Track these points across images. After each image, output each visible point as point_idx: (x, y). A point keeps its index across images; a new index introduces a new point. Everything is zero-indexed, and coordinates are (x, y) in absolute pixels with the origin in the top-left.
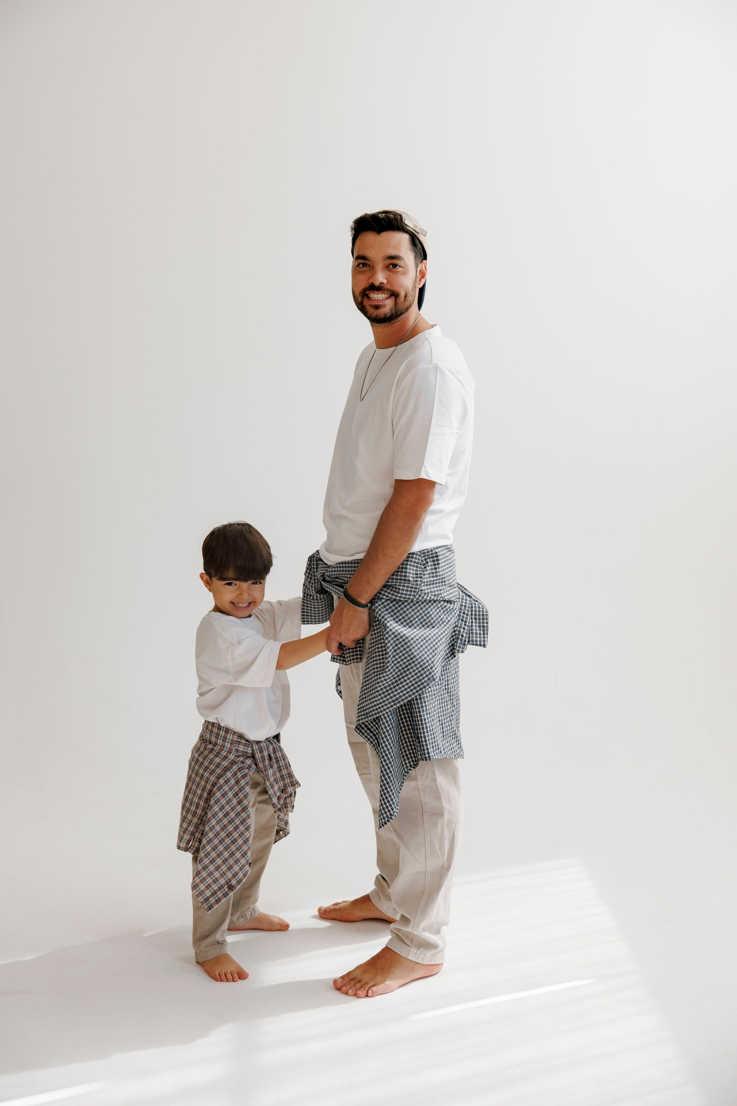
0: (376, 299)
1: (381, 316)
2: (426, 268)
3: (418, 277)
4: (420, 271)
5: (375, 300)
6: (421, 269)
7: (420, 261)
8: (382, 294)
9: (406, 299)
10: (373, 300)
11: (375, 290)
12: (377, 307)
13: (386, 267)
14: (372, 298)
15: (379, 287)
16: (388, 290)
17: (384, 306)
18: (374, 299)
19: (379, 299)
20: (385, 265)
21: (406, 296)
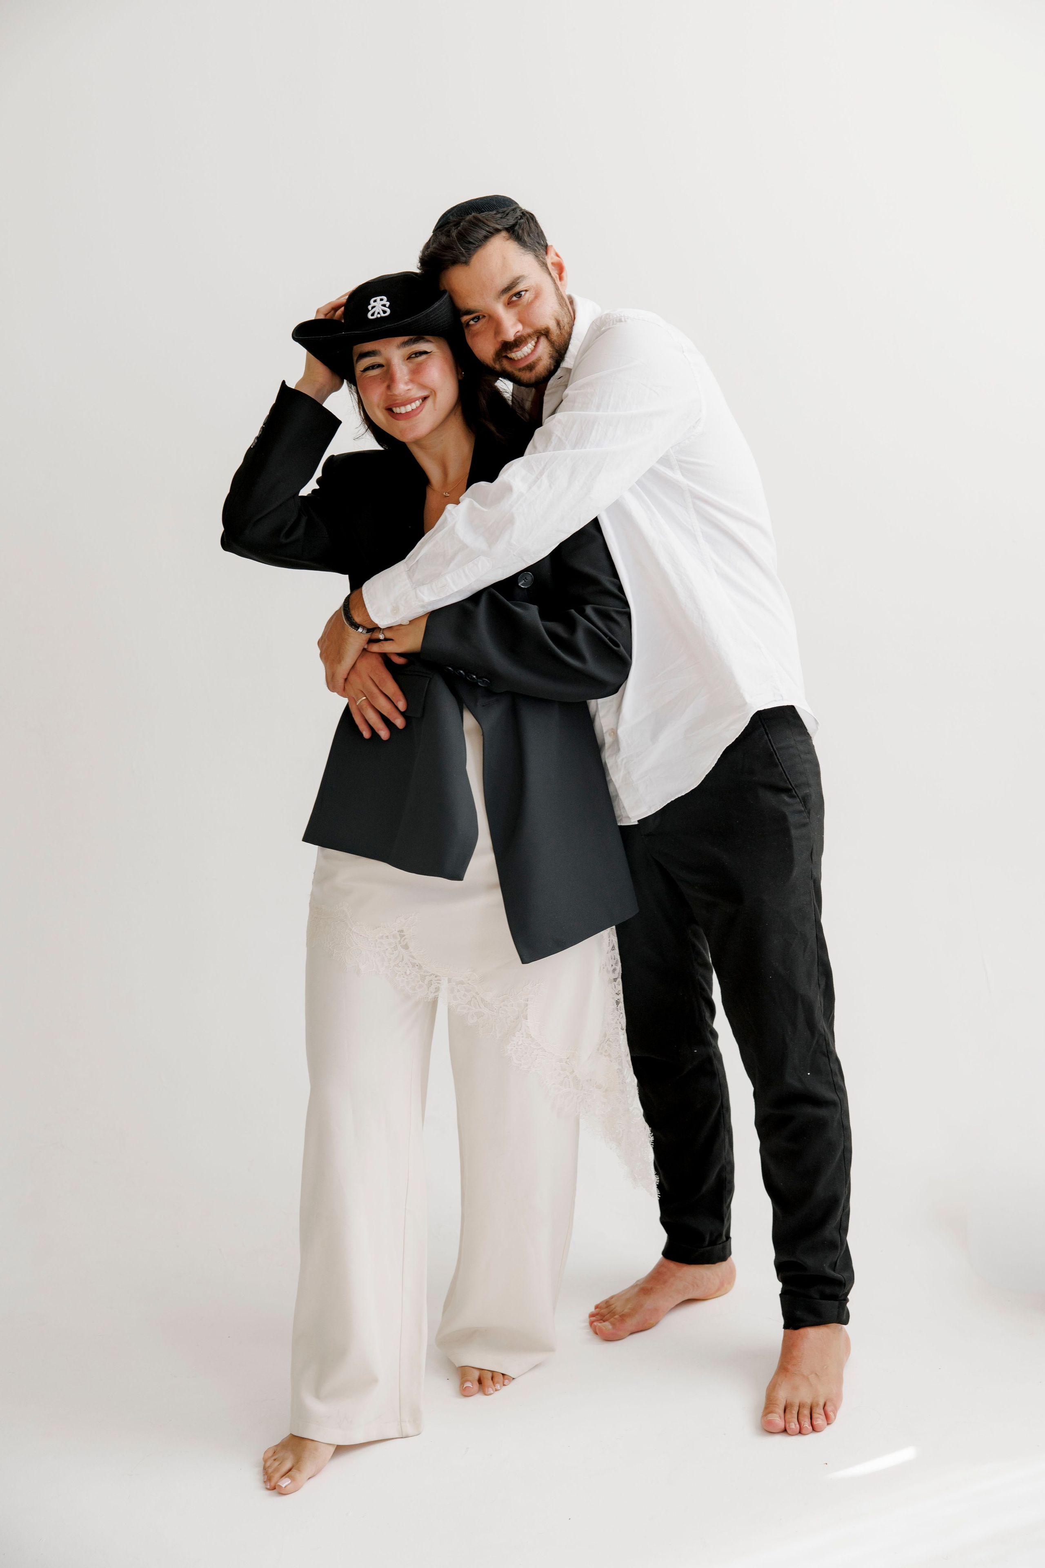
0: (523, 356)
1: (543, 374)
2: (557, 255)
3: (556, 277)
4: (553, 264)
5: (522, 359)
6: (552, 261)
7: (545, 253)
8: (526, 345)
9: (560, 326)
10: (519, 360)
11: (513, 348)
12: (530, 367)
13: (508, 304)
14: (516, 359)
15: (515, 340)
16: (529, 336)
17: (539, 359)
18: (520, 358)
19: (526, 354)
20: (504, 304)
21: (558, 324)
